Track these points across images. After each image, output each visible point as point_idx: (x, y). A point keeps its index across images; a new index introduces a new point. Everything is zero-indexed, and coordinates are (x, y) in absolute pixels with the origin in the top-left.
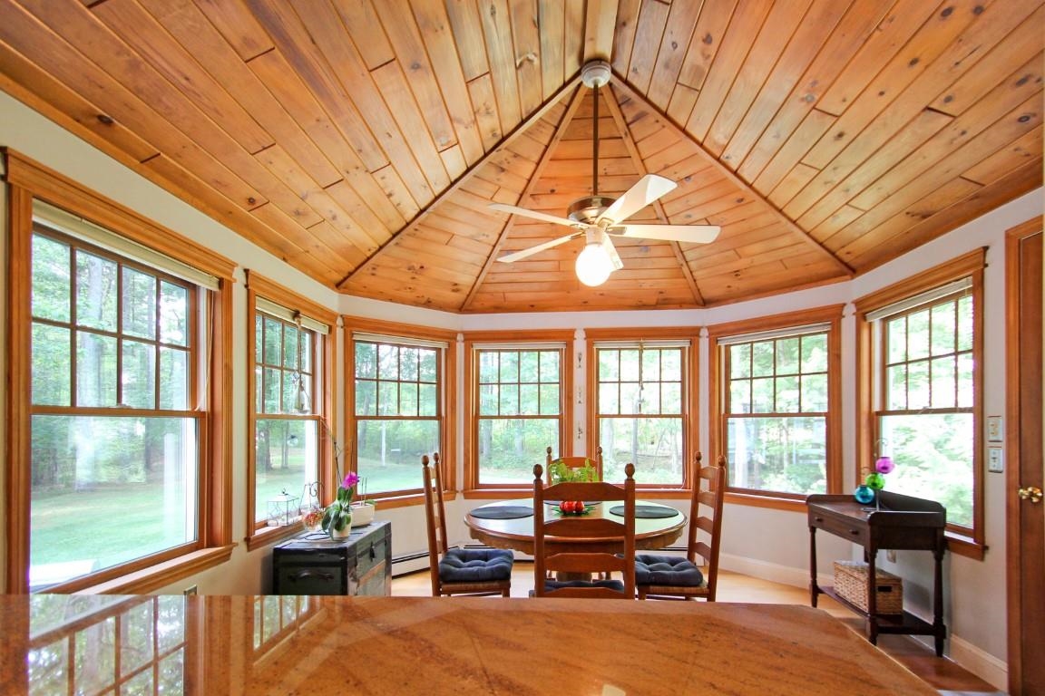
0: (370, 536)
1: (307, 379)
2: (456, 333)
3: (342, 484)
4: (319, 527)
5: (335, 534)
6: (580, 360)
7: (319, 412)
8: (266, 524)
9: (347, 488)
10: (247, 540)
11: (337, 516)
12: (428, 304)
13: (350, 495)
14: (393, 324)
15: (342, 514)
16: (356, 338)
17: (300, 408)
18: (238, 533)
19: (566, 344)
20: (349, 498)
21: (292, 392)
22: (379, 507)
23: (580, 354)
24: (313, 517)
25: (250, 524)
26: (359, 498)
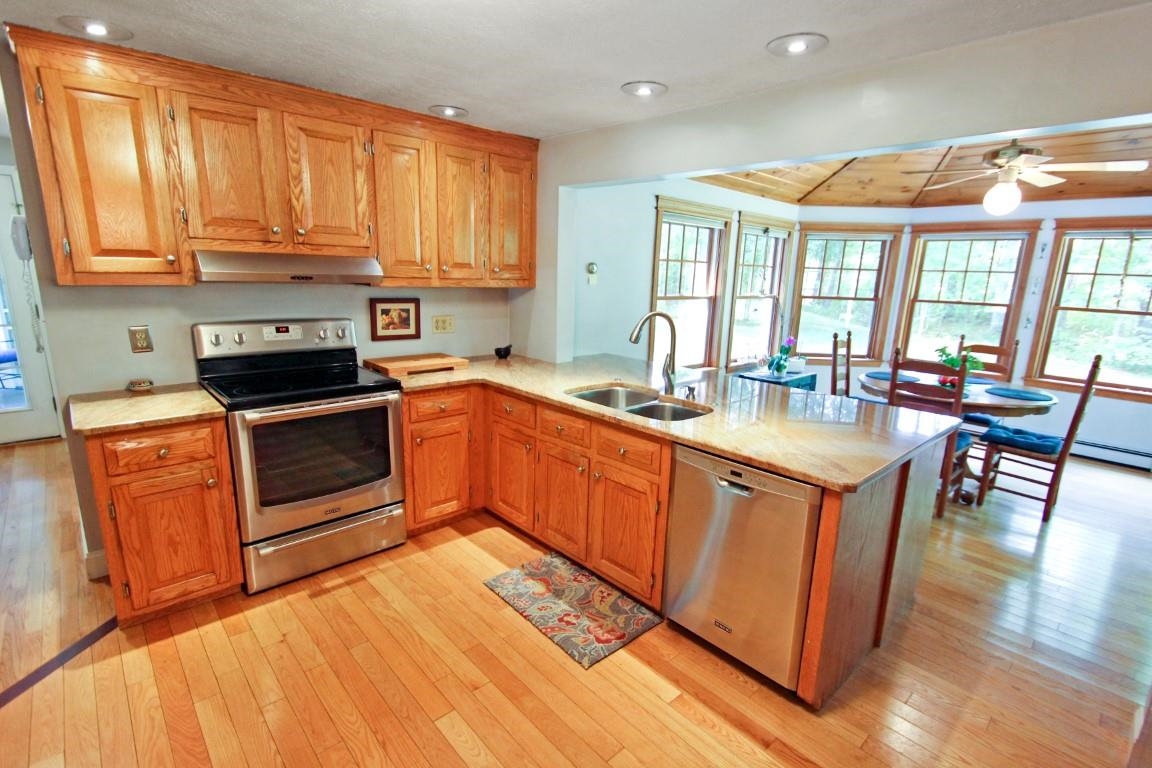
0: (799, 379)
1: (769, 270)
2: (903, 226)
3: (784, 343)
4: (766, 367)
5: (776, 373)
6: (1043, 250)
7: (775, 293)
8: (736, 361)
9: (787, 346)
10: (727, 367)
11: (778, 363)
12: (878, 203)
13: (789, 350)
14: (842, 224)
15: (782, 362)
16: (808, 237)
17: (762, 292)
18: (722, 363)
19: (1030, 235)
20: (787, 353)
21: (758, 281)
22: (809, 363)
23: (1045, 245)
24: (763, 361)
25: (728, 360)
26: (796, 354)
